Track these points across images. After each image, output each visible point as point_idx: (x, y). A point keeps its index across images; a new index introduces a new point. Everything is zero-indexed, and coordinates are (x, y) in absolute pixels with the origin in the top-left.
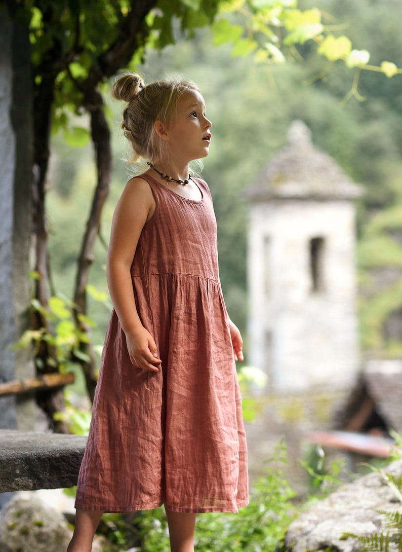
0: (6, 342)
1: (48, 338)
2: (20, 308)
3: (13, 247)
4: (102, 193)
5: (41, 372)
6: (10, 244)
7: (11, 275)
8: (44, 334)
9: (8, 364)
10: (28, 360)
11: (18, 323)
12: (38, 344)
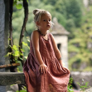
0: (3, 55)
1: (13, 54)
2: (6, 47)
3: (5, 32)
4: (26, 19)
5: (11, 63)
6: (4, 31)
7: (4, 39)
8: (12, 53)
9: (3, 60)
10: (8, 60)
11: (6, 51)
12: (11, 56)
